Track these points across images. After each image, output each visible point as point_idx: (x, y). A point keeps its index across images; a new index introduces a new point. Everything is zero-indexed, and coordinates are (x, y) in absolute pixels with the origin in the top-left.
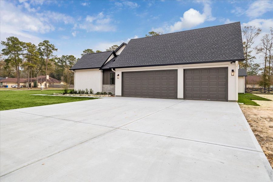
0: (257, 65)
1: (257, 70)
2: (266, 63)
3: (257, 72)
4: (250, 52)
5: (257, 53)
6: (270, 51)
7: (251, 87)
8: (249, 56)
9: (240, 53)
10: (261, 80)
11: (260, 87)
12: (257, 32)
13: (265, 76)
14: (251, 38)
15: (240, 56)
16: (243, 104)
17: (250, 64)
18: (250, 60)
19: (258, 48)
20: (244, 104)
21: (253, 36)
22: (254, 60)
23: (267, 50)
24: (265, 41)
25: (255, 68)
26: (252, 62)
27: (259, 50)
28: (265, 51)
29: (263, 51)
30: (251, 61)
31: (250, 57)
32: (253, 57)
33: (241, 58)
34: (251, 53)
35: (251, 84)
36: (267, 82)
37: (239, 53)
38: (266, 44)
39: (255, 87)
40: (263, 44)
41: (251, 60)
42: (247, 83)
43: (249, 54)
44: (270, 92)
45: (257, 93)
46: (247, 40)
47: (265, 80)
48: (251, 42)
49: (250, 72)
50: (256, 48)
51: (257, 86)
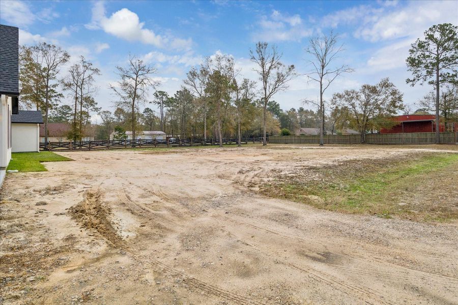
0: (68, 108)
1: (67, 115)
2: (76, 106)
3: (68, 118)
4: (54, 86)
5: (64, 89)
6: (81, 89)
7: (57, 141)
8: (53, 91)
9: (11, 82)
10: (71, 130)
11: (68, 141)
12: (64, 57)
13: (75, 125)
14: (55, 64)
15: (10, 86)
16: (17, 171)
17: (54, 105)
18: (54, 98)
19: (66, 82)
20: (19, 172)
21: (58, 62)
22: (61, 99)
23: (78, 88)
24: (75, 74)
25: (65, 111)
26: (58, 103)
27: (66, 85)
28: (74, 88)
29: (72, 87)
30: (56, 100)
31: (55, 94)
32: (60, 95)
33: (12, 91)
34: (56, 87)
35: (57, 136)
36: (79, 134)
37: (9, 82)
38: (76, 78)
39: (63, 141)
40: (71, 78)
41: (57, 98)
42: (48, 134)
43: (54, 89)
44: (83, 147)
45: (62, 150)
46: (48, 66)
47: (76, 130)
48: (54, 71)
49: (57, 117)
50: (62, 81)
51: (64, 140)
